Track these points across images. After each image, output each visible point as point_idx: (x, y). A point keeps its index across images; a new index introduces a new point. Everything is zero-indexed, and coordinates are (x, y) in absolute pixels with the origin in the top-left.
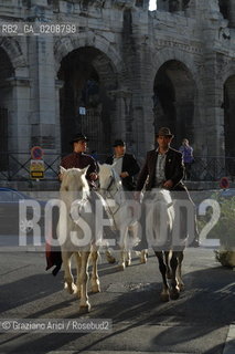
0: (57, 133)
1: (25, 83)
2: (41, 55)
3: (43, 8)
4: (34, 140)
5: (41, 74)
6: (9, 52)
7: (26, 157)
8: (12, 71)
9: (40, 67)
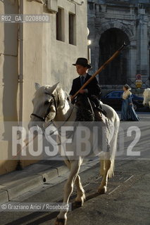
0: (148, 69)
1: (134, 47)
2: (142, 36)
3: (143, 15)
4: (138, 72)
5: (142, 43)
6: (128, 35)
7: (134, 79)
8: (129, 42)
9: (141, 41)
